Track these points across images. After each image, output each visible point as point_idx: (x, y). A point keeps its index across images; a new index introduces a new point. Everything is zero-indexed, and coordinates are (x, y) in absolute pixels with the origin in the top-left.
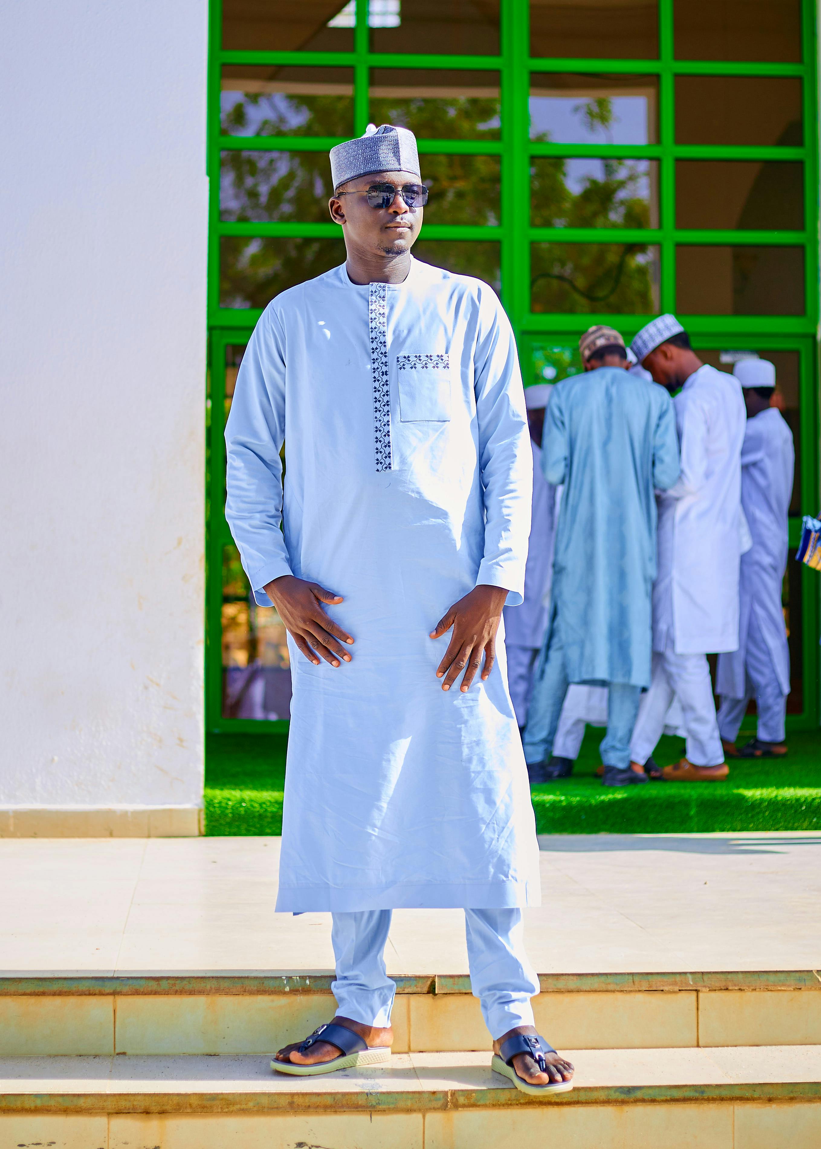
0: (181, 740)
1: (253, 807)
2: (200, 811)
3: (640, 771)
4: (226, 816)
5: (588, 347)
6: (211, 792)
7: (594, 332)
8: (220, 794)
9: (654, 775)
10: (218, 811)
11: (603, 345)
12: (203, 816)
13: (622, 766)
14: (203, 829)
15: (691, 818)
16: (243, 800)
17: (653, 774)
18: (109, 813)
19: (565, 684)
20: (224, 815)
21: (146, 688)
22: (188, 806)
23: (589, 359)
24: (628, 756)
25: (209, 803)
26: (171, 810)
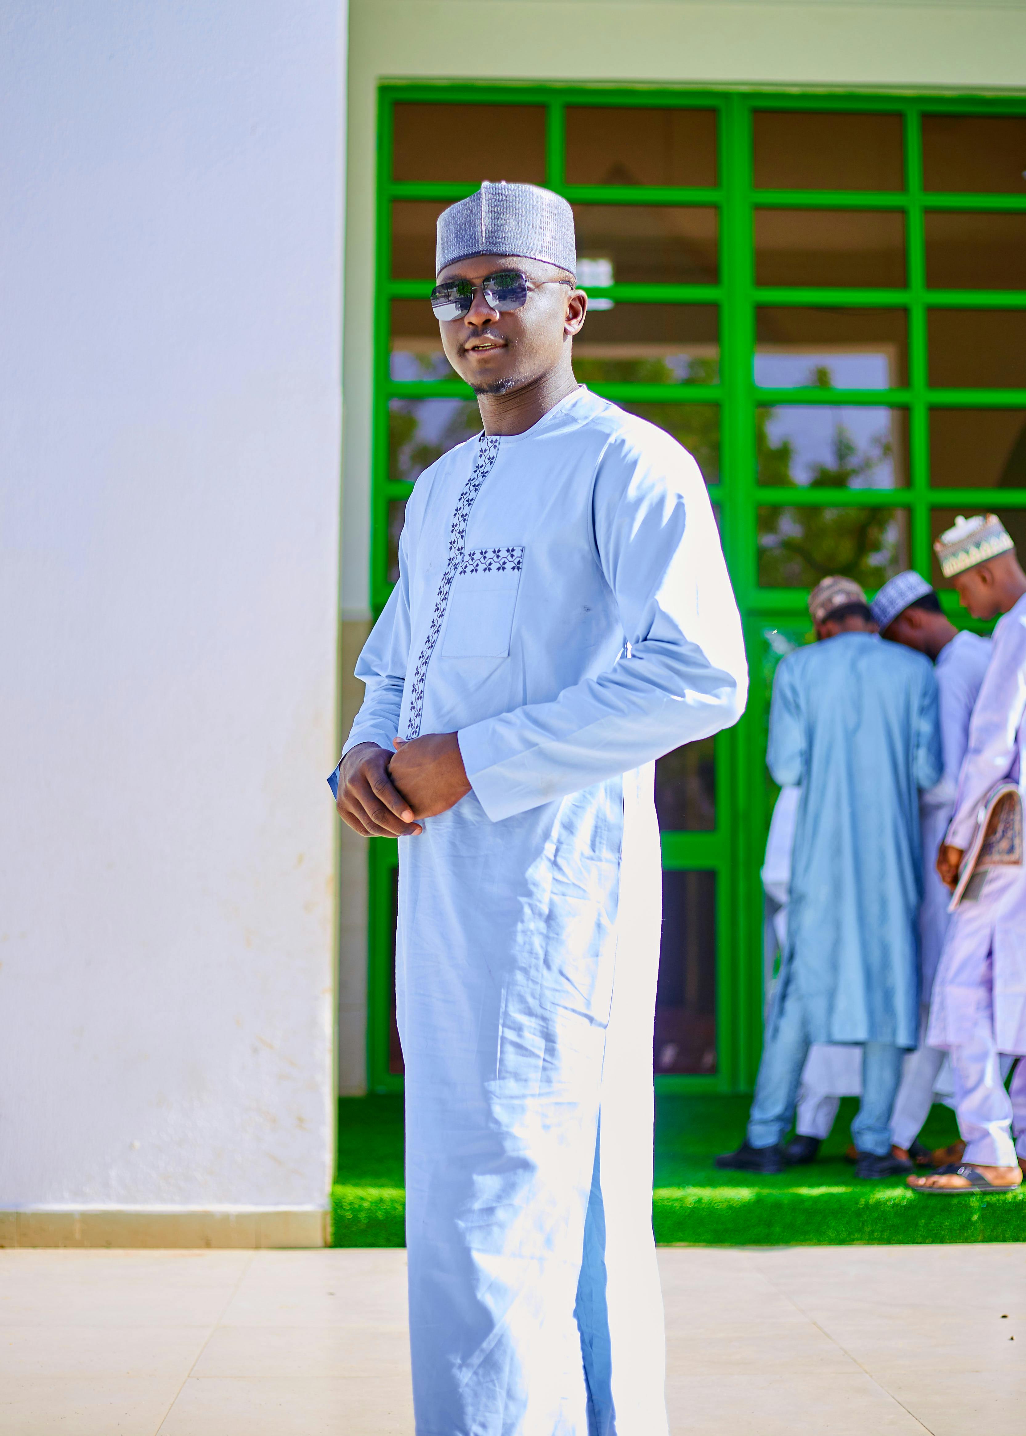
0: (301, 1120)
1: (395, 1209)
2: (325, 1214)
3: (903, 1159)
4: (359, 1221)
5: (823, 605)
6: (341, 1190)
7: (830, 587)
8: (352, 1193)
9: (922, 1161)
10: (349, 1215)
11: (843, 604)
12: (329, 1220)
13: (881, 1151)
14: (330, 1239)
15: (973, 1224)
16: (381, 1200)
17: (921, 1159)
18: (206, 1216)
19: (806, 1044)
20: (356, 1220)
21: (255, 1050)
22: (308, 1208)
23: (824, 621)
24: (889, 1139)
25: (338, 1204)
26: (286, 1214)
